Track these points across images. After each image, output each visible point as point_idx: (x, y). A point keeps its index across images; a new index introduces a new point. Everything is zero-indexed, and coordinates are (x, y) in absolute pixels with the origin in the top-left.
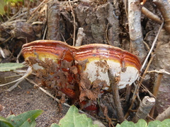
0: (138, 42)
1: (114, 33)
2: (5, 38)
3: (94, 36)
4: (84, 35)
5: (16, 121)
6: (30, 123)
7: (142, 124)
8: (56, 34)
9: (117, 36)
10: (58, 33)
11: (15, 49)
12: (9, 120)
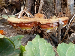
0: (71, 6)
1: (59, 2)
2: (7, 4)
3: (48, 3)
4: (44, 3)
5: (12, 39)
6: (19, 40)
7: (71, 45)
8: (30, 2)
9: (60, 4)
10: (31, 2)
11: (11, 10)
12: (9, 38)
